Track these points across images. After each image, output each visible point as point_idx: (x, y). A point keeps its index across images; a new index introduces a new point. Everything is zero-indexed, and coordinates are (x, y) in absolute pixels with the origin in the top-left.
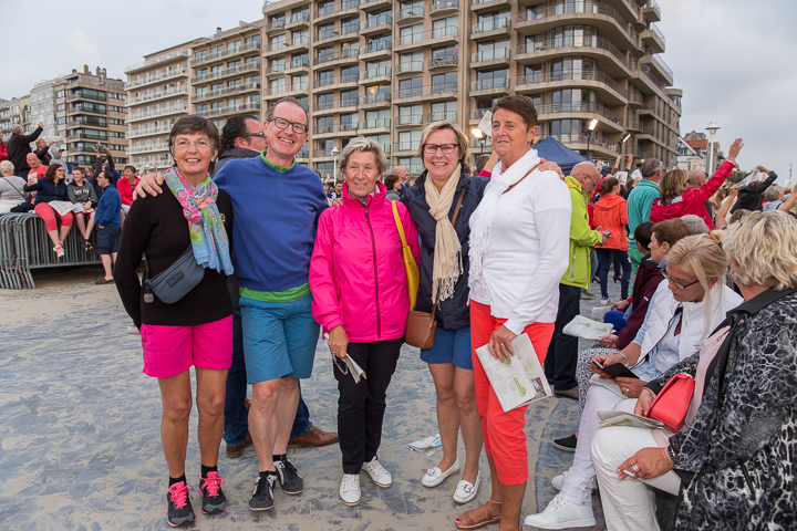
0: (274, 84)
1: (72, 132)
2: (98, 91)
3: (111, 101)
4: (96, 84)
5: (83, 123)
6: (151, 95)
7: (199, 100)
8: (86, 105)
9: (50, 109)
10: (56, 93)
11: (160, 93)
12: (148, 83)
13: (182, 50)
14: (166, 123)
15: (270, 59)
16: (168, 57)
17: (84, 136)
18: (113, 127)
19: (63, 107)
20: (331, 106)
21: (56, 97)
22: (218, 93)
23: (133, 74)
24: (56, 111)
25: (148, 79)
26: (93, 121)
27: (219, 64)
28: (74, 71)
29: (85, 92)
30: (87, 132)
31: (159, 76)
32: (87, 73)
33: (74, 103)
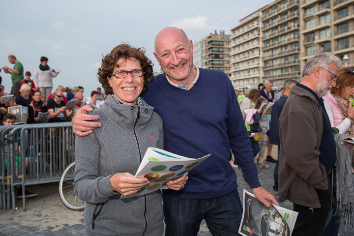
0: (308, 23)
1: (208, 63)
2: (219, 41)
3: (226, 46)
4: (219, 39)
5: (213, 58)
6: (241, 40)
7: (266, 39)
8: (214, 49)
9: (199, 53)
10: (202, 45)
11: (246, 38)
12: (240, 34)
13: (257, 13)
14: (249, 53)
15: (305, 9)
16: (250, 18)
17: (213, 64)
18: (226, 59)
19: (205, 51)
20: (347, 31)
21: (202, 47)
22: (275, 33)
23: (234, 30)
24: (202, 53)
25: (241, 31)
26: (217, 56)
27: (275, 17)
28: (211, 34)
29: (214, 43)
30: (214, 62)
31: (246, 29)
32: (216, 33)
33: (209, 49)
